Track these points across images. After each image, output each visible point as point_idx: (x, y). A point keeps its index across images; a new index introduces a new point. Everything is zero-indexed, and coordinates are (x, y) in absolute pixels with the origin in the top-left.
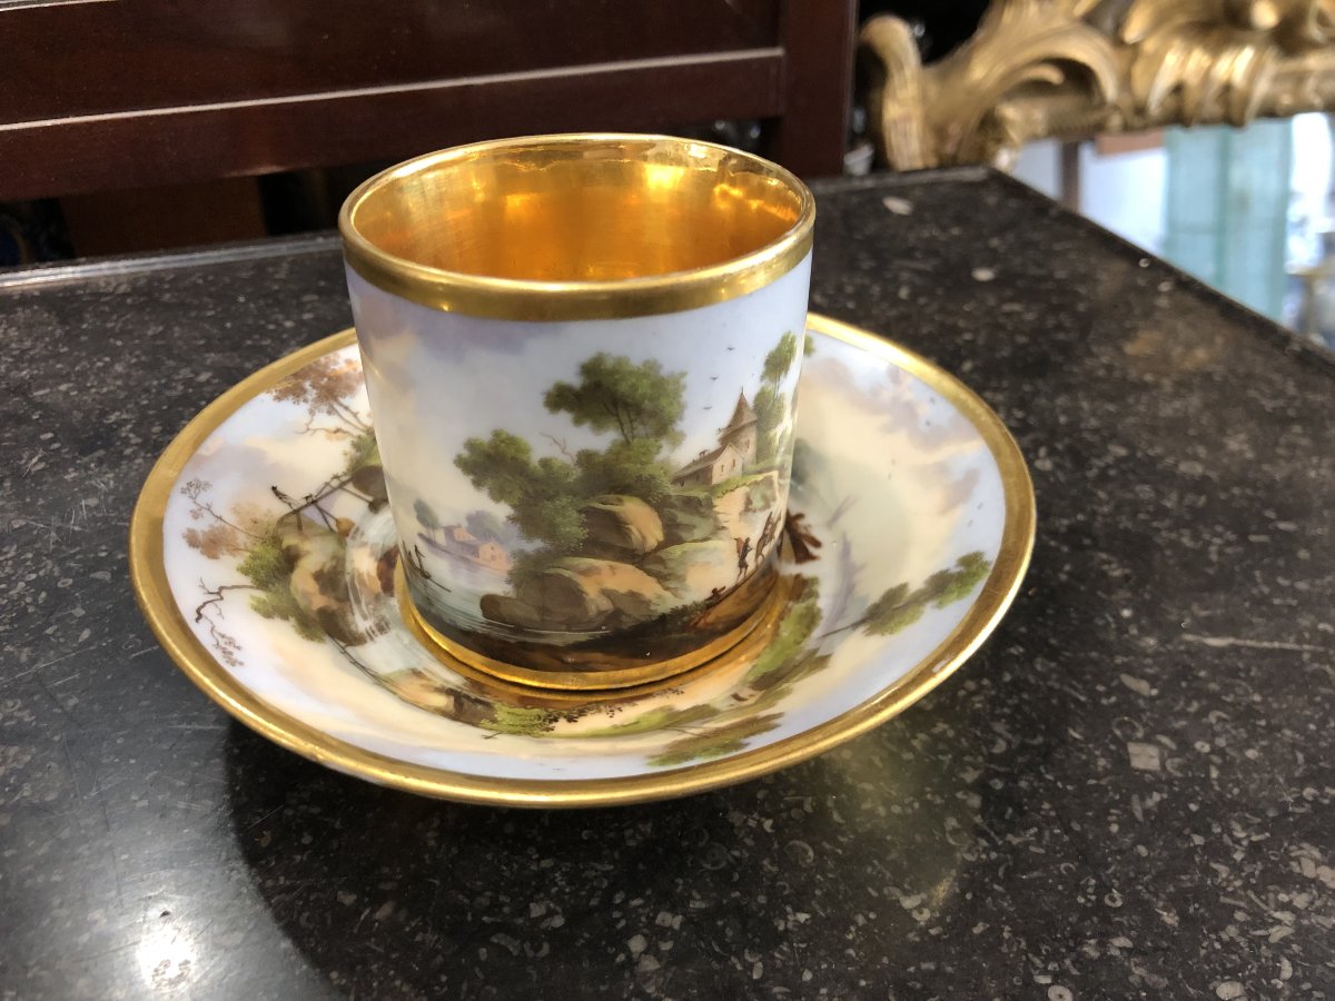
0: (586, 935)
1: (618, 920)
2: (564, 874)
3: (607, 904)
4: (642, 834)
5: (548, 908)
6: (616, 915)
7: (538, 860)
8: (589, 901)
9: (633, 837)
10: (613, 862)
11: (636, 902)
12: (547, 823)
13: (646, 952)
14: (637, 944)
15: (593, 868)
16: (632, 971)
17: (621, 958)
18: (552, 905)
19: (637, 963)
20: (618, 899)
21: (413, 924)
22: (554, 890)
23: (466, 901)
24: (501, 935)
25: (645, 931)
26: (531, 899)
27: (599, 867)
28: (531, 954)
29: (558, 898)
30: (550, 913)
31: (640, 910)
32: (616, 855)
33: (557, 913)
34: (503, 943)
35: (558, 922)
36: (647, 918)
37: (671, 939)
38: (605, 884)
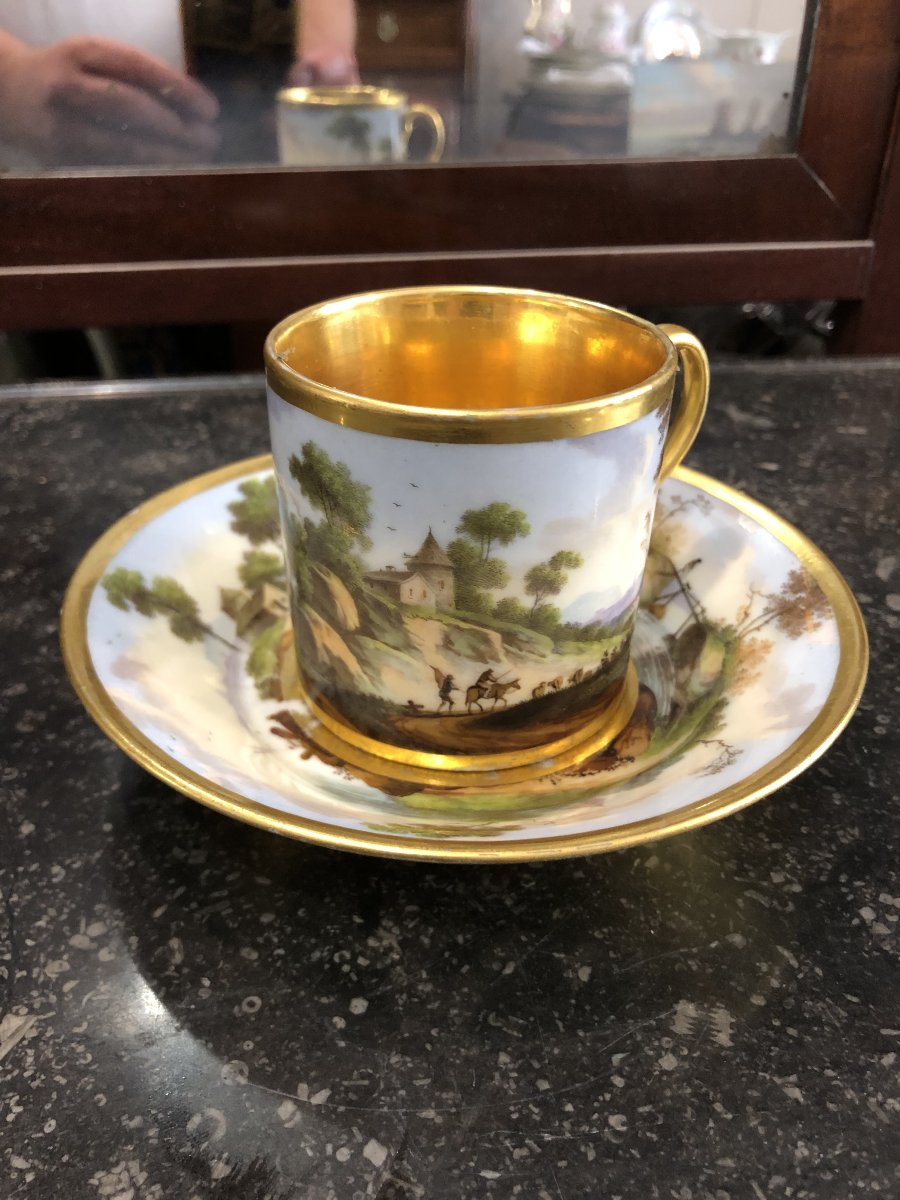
0: (822, 901)
1: (846, 894)
2: (793, 856)
3: (834, 882)
4: (853, 836)
5: (785, 877)
6: (844, 890)
7: (770, 843)
8: (819, 876)
9: (844, 836)
10: (831, 852)
11: (858, 883)
12: (769, 817)
13: (876, 920)
14: (867, 913)
15: (816, 855)
16: (868, 932)
17: (856, 921)
18: (789, 876)
19: (871, 927)
20: (843, 879)
21: (678, 874)
22: (788, 866)
23: (718, 864)
24: (752, 891)
25: (872, 905)
26: (769, 869)
27: (820, 854)
28: (780, 908)
29: (793, 871)
30: (788, 882)
31: (865, 890)
32: (834, 848)
33: (795, 882)
34: (754, 897)
35: (797, 888)
36: (871, 896)
37: (896, 914)
38: (829, 867)
